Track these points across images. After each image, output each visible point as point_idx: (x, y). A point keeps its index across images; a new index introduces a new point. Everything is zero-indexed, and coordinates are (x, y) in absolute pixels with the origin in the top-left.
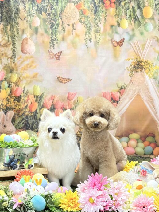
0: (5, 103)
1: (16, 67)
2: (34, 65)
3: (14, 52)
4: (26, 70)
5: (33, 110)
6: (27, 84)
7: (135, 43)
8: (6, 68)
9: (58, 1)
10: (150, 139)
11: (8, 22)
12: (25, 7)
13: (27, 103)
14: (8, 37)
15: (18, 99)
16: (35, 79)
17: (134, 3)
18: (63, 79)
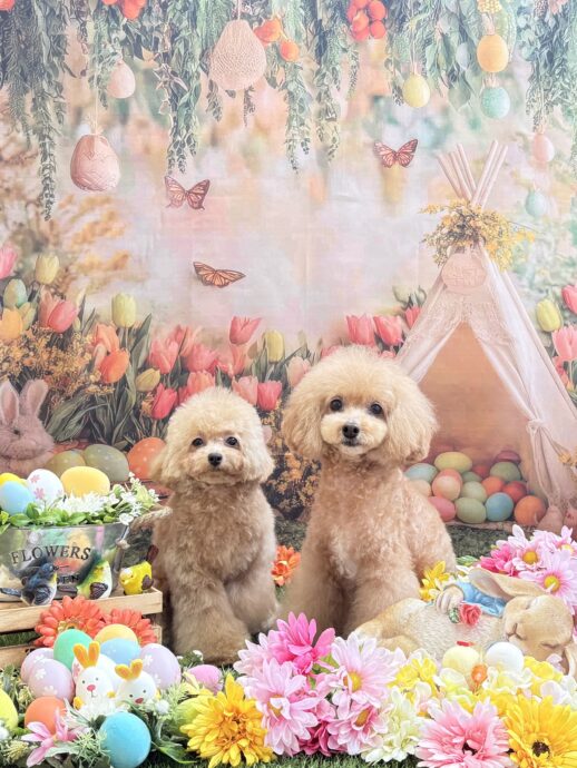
0: (17, 354)
1: (55, 232)
2: (116, 226)
3: (47, 184)
4: (90, 243)
5: (114, 377)
6: (94, 290)
7: (454, 156)
8: (20, 237)
9: (194, 13)
11: (26, 81)
12: (84, 31)
13: (91, 352)
14: (27, 131)
15: (62, 340)
16: (118, 271)
17: (449, 23)
18: (215, 272)
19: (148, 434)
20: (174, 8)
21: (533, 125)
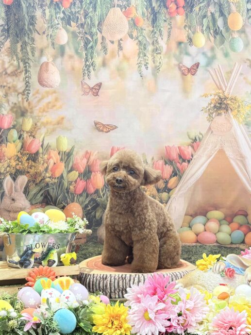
0: (13, 163)
1: (30, 107)
2: (58, 104)
3: (27, 85)
4: (47, 112)
5: (58, 175)
7: (216, 70)
8: (15, 110)
9: (95, 5)
10: (239, 219)
11: (18, 37)
12: (44, 13)
13: (47, 163)
14: (18, 60)
15: (34, 157)
16: (59, 125)
17: (215, 7)
18: (104, 125)
19: (73, 201)
20: (86, 3)
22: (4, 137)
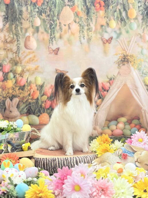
0: (11, 91)
2: (36, 59)
3: (18, 48)
4: (29, 63)
5: (35, 97)
7: (122, 40)
8: (11, 62)
9: (55, 4)
10: (135, 122)
11: (13, 22)
12: (27, 9)
13: (30, 91)
14: (13, 34)
16: (36, 70)
17: (121, 6)
18: (61, 71)
19: (44, 112)
20: (50, 3)
21: (142, 31)
22: (6, 77)
